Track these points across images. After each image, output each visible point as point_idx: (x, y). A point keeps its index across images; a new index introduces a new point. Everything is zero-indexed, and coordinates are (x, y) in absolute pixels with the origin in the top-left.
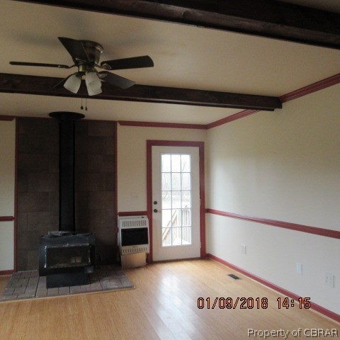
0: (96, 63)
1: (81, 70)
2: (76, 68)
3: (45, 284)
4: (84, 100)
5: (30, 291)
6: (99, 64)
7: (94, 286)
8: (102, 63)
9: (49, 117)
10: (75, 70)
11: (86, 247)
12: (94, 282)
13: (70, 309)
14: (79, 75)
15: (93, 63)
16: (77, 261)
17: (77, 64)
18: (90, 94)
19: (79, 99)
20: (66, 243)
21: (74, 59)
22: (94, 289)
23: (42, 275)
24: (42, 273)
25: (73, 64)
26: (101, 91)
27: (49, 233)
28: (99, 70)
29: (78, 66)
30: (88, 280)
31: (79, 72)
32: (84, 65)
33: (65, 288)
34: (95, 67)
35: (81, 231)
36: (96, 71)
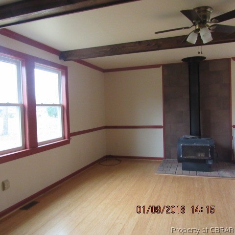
0: (207, 20)
1: (197, 28)
2: (194, 27)
3: (181, 168)
4: (200, 47)
5: (173, 170)
6: (210, 21)
7: (213, 173)
8: (212, 20)
9: (182, 62)
10: (194, 28)
11: (208, 147)
12: (213, 171)
13: (196, 184)
14: (197, 31)
15: (206, 21)
16: (201, 155)
17: (195, 24)
18: (205, 42)
19: (197, 47)
20: (194, 143)
21: (192, 21)
22: (213, 175)
23: (180, 162)
24: (180, 160)
25: (193, 24)
26: (212, 39)
27: (183, 136)
28: (210, 25)
29: (196, 25)
30: (209, 169)
31: (196, 29)
32: (199, 24)
33: (194, 172)
34: (207, 24)
35: (205, 136)
36: (208, 26)
